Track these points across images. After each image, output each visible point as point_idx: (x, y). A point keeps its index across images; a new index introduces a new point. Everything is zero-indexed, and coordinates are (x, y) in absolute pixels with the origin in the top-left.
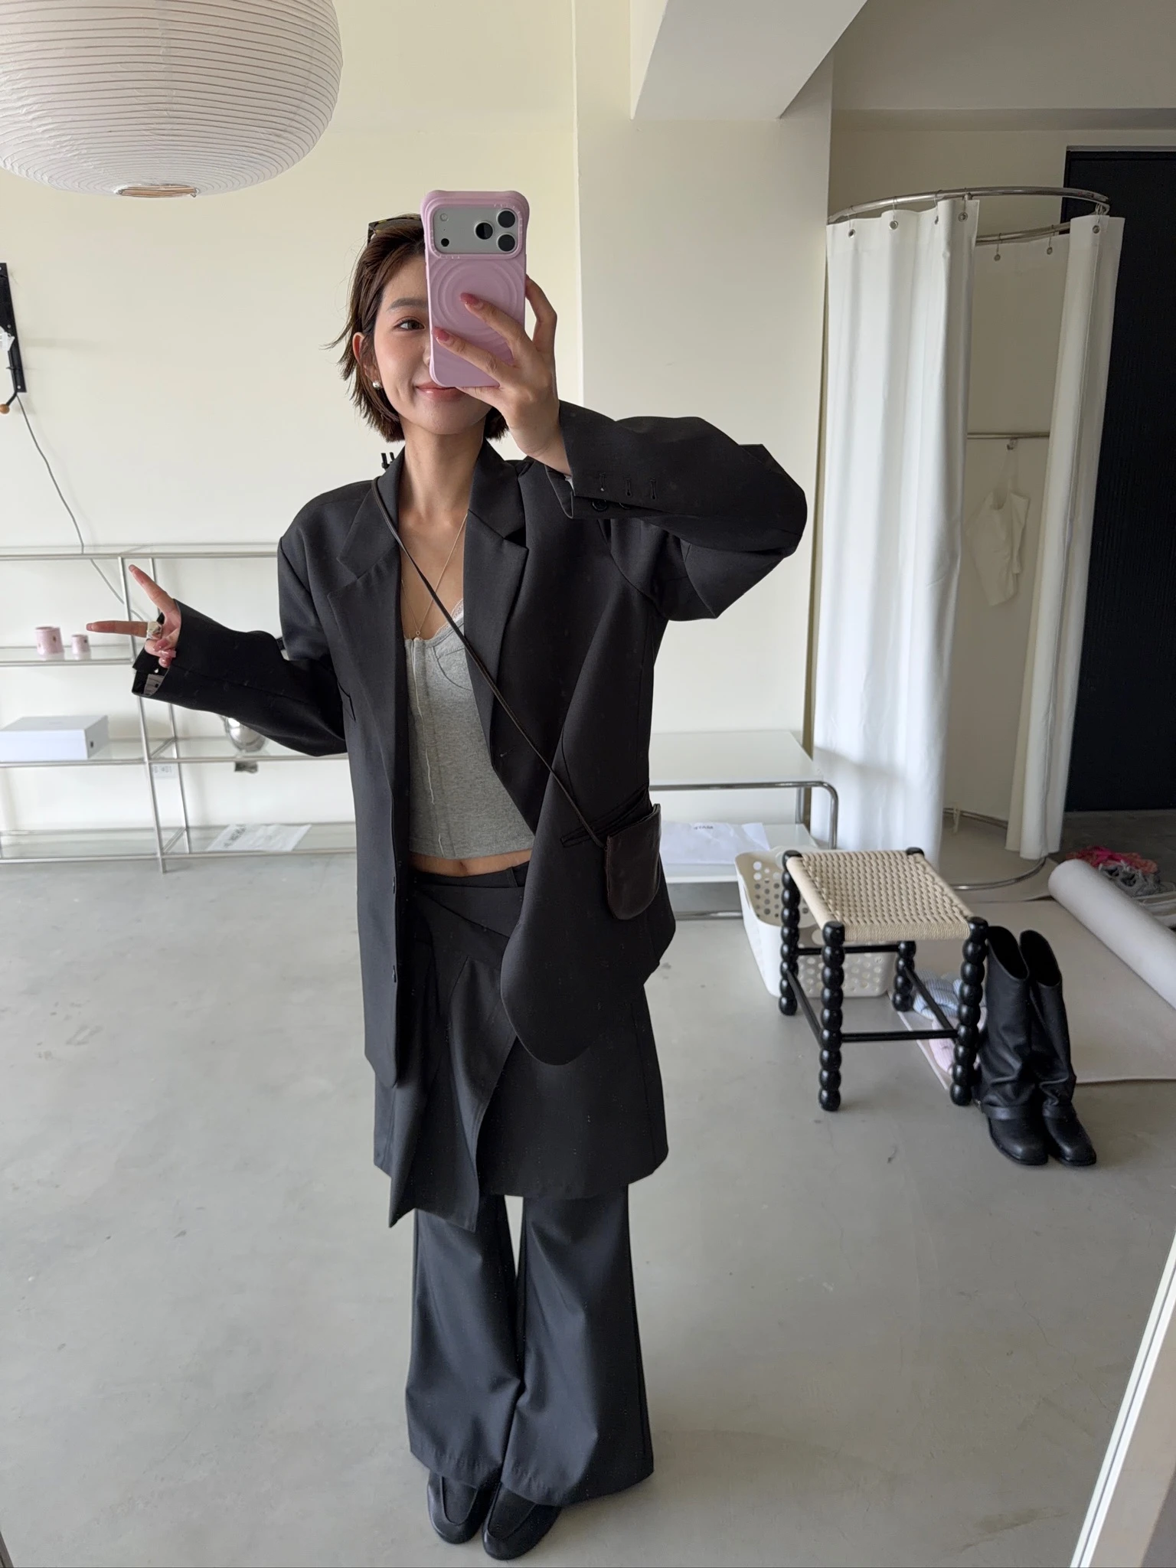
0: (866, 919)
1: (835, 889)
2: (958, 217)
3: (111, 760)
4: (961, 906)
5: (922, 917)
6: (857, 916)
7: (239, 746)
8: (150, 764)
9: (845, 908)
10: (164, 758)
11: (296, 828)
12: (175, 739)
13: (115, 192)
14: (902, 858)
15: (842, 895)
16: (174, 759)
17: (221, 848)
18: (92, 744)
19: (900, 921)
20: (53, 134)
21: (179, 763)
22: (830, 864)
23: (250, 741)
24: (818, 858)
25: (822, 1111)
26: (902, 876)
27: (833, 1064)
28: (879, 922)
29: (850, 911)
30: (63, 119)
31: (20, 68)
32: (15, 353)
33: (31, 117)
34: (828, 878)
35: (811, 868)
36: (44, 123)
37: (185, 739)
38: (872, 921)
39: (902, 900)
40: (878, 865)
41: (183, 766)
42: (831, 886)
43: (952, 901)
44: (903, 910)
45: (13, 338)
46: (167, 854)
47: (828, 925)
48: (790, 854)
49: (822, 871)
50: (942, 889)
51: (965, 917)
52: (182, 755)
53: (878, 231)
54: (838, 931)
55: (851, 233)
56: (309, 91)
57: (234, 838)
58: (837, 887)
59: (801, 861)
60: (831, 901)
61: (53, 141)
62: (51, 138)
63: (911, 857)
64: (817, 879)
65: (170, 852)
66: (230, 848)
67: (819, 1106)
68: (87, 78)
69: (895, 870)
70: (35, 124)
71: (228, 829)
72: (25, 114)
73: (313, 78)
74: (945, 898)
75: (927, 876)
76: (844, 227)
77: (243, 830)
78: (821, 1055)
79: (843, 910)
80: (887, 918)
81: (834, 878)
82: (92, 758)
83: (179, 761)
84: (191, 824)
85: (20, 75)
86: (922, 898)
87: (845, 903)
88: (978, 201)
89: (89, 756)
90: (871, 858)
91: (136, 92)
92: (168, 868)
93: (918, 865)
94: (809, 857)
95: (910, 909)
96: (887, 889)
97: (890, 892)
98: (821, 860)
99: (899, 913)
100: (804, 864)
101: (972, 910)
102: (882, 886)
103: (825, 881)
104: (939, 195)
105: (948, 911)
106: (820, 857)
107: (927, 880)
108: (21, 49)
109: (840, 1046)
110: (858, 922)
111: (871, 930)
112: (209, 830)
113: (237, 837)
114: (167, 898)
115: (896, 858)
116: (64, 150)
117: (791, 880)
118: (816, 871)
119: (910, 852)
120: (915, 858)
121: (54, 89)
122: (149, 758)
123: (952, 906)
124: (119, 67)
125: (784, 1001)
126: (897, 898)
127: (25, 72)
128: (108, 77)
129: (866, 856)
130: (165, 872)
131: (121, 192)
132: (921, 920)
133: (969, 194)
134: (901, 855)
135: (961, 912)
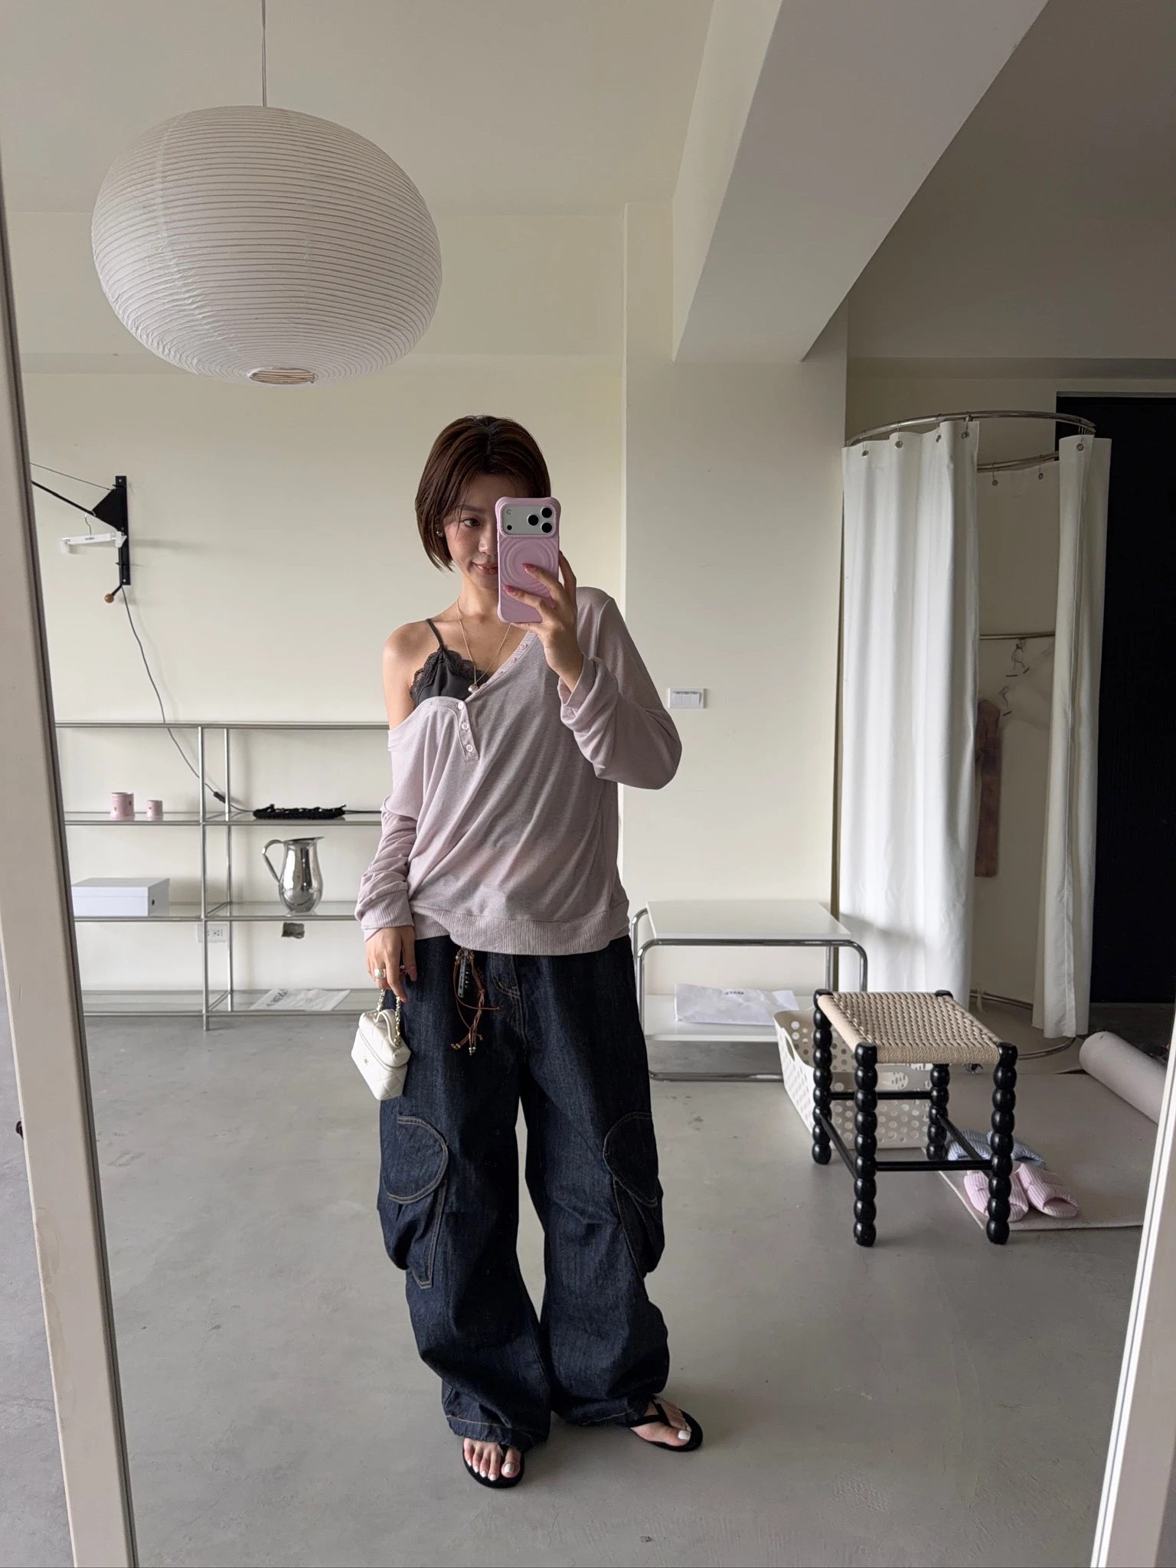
0: (897, 1042)
1: (866, 1020)
2: (959, 437)
3: (168, 917)
4: (991, 1035)
5: (951, 1041)
6: (889, 1039)
7: (290, 907)
8: (206, 921)
9: (877, 1035)
10: (218, 916)
11: (335, 993)
12: (231, 903)
13: (250, 375)
14: (932, 998)
15: (874, 1024)
16: (227, 917)
17: (264, 1007)
18: (153, 902)
19: (931, 1044)
20: (210, 320)
21: (231, 921)
22: (860, 1001)
23: (300, 902)
24: (848, 996)
25: (858, 1245)
26: (932, 1012)
27: (867, 1194)
28: (910, 1044)
29: (881, 1035)
30: (220, 308)
31: (192, 267)
32: (124, 552)
33: (194, 306)
34: (859, 1011)
35: (841, 1003)
36: (206, 310)
37: (241, 903)
38: (904, 1044)
39: (932, 1029)
40: (908, 1003)
41: (234, 923)
42: (861, 1017)
43: (981, 1031)
44: (934, 1036)
45: (126, 537)
46: (212, 1012)
47: (859, 1046)
48: (820, 993)
49: (853, 1006)
50: (972, 1022)
51: (995, 1043)
52: (234, 914)
53: (887, 451)
54: (870, 1052)
55: (865, 453)
56: (416, 297)
57: (276, 1000)
58: (868, 1018)
59: (833, 998)
60: (862, 1028)
61: (208, 326)
62: (208, 323)
63: (939, 998)
64: (848, 1011)
65: (214, 1010)
66: (272, 1008)
67: (853, 1240)
68: (245, 275)
69: (925, 1007)
70: (197, 312)
71: (270, 992)
72: (191, 304)
73: (419, 286)
74: (974, 1028)
75: (956, 1012)
76: (859, 448)
77: (285, 994)
78: (856, 1184)
79: (874, 1035)
80: (918, 1042)
81: (865, 1012)
82: (151, 915)
83: (231, 920)
84: (235, 988)
85: (192, 272)
86: (952, 1028)
87: (876, 1030)
88: (978, 422)
89: (149, 914)
90: (901, 998)
91: (282, 288)
92: (211, 1027)
93: (947, 1004)
94: (840, 995)
95: (941, 1036)
96: (918, 1021)
97: (920, 1023)
98: (852, 998)
99: (930, 1038)
100: (835, 1000)
101: (1000, 1037)
102: (913, 1019)
103: (856, 1013)
104: (939, 418)
105: (977, 1037)
106: (851, 995)
107: (956, 1014)
108: (194, 253)
109: (874, 1174)
110: (890, 1044)
111: (902, 1051)
112: (252, 993)
113: (279, 1000)
114: (210, 1051)
115: (926, 998)
116: (216, 334)
117: (824, 1017)
118: (847, 1006)
119: (939, 994)
120: (944, 999)
121: (217, 284)
122: (206, 917)
123: (981, 1035)
124: (270, 268)
125: (817, 1149)
126: (927, 1028)
127: (197, 269)
128: (262, 275)
129: (895, 996)
130: (208, 1029)
131: (254, 375)
132: (952, 1044)
133: (970, 416)
134: (930, 996)
135: (990, 1039)
